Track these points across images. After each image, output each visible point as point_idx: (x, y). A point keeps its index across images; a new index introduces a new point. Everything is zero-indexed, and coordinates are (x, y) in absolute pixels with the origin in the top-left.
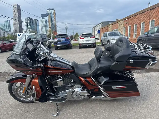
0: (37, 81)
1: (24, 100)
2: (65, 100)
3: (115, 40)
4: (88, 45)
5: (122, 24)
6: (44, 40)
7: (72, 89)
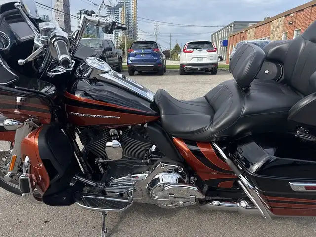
0: (36, 142)
2: (128, 204)
4: (199, 67)
6: (108, 52)
7: (150, 172)
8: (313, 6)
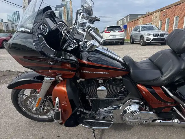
1: (37, 116)
2: (109, 124)
3: (151, 36)
4: (114, 41)
5: (157, 16)
7: (123, 105)
8: (176, 5)
